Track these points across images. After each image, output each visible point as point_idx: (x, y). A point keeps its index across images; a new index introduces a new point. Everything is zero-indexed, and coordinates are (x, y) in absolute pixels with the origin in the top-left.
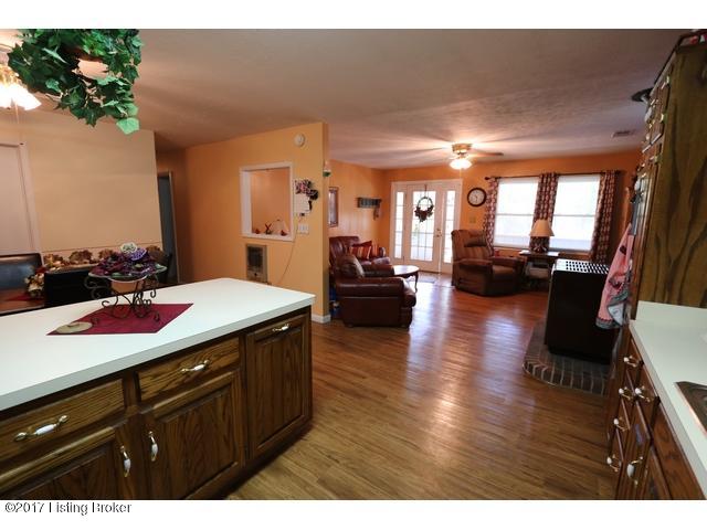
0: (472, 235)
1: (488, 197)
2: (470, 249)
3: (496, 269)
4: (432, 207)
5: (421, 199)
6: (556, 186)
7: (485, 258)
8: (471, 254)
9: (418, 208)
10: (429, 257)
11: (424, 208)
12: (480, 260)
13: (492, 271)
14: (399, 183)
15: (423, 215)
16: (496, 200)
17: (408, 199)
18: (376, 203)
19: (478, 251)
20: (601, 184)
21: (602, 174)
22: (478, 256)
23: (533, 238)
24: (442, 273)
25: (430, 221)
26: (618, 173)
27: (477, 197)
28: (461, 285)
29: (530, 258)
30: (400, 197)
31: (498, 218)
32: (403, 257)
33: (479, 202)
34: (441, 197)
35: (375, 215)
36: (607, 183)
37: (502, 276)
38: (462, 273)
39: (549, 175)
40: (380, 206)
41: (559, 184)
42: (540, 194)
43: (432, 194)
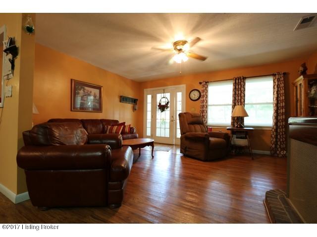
0: (193, 116)
1: (202, 94)
2: (192, 126)
3: (212, 139)
4: (168, 103)
5: (162, 98)
6: (244, 85)
7: (202, 131)
8: (194, 130)
9: (160, 104)
10: (168, 135)
11: (163, 104)
12: (199, 133)
13: (209, 141)
14: (149, 89)
15: (163, 108)
16: (207, 96)
17: (154, 98)
18: (134, 101)
19: (198, 127)
20: (274, 82)
21: (274, 75)
22: (198, 131)
23: (233, 118)
24: (176, 145)
25: (167, 112)
26: (285, 74)
27: (195, 95)
28: (187, 153)
29: (233, 131)
30: (149, 97)
31: (209, 108)
32: (152, 135)
33: (196, 97)
34: (173, 96)
35: (134, 109)
36: (279, 80)
37: (217, 145)
38: (187, 143)
39: (239, 78)
40: (137, 103)
41: (246, 84)
42: (235, 90)
43: (168, 95)
